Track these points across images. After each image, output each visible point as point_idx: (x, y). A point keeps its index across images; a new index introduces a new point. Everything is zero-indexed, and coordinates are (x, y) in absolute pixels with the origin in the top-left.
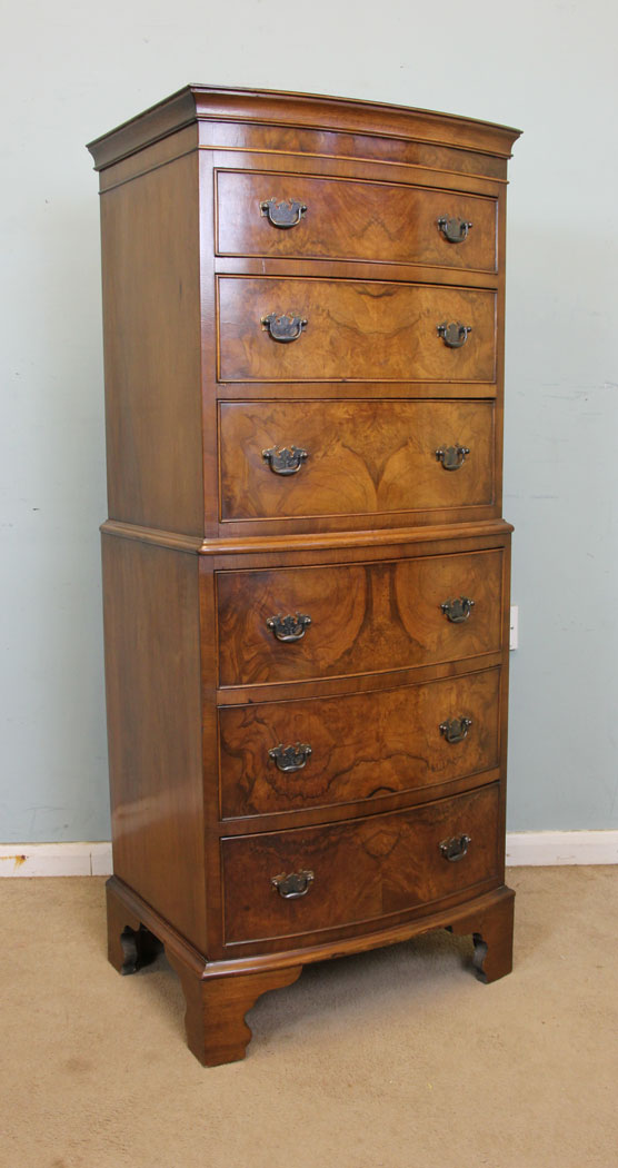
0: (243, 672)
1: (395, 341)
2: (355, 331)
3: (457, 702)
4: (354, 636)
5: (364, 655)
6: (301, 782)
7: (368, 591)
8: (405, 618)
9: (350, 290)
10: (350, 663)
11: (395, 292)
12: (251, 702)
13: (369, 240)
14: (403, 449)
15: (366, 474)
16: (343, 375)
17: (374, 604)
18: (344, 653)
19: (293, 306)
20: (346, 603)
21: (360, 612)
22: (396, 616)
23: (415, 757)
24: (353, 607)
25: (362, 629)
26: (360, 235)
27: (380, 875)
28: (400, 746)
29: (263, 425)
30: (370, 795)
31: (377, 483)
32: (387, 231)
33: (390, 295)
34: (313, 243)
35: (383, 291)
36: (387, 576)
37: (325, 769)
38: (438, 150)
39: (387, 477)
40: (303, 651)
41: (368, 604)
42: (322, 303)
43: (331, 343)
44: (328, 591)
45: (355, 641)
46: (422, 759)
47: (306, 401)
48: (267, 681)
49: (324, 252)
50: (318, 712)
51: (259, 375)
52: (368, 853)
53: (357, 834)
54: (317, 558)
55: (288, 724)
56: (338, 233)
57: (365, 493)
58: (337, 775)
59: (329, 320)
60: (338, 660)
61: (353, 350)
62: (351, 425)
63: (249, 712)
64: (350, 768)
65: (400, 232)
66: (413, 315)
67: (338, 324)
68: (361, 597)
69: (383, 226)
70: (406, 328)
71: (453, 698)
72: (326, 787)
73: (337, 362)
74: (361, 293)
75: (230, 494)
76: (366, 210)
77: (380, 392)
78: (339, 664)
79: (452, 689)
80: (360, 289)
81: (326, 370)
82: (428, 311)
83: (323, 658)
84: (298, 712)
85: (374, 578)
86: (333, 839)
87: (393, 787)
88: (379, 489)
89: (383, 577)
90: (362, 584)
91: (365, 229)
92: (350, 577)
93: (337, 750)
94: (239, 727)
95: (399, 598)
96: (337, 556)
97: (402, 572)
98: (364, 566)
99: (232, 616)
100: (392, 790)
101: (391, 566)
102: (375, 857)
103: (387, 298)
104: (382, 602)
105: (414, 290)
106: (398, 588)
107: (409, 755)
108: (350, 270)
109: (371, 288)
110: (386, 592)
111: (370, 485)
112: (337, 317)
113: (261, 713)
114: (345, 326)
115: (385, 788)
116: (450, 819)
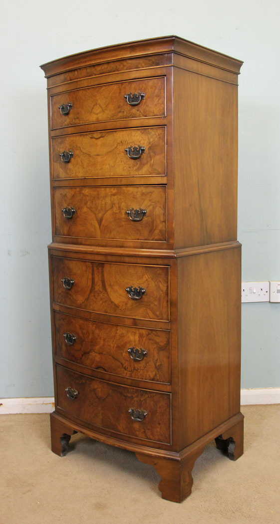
0: (59, 298)
1: (106, 158)
2: (90, 156)
3: (139, 340)
4: (88, 293)
5: (92, 303)
6: (73, 351)
7: (93, 274)
8: (109, 290)
9: (88, 137)
10: (87, 305)
11: (105, 135)
12: (60, 311)
13: (94, 113)
14: (111, 210)
15: (95, 220)
16: (85, 175)
17: (96, 281)
18: (85, 300)
19: (69, 147)
20: (85, 278)
21: (90, 283)
22: (104, 288)
23: (116, 360)
24: (88, 280)
25: (91, 291)
26: (91, 112)
27: (101, 408)
28: (109, 351)
29: (63, 198)
30: (97, 369)
31: (100, 224)
32: (101, 107)
33: (103, 137)
34: (74, 119)
35: (99, 136)
36: (100, 268)
37: (81, 349)
38: (123, 62)
39: (103, 222)
40: (72, 294)
41: (93, 280)
42: (78, 145)
43: (81, 161)
44: (79, 271)
45: (89, 296)
46: (119, 362)
47: (75, 187)
48: (63, 304)
49: (79, 122)
50: (78, 323)
51: (61, 177)
52: (96, 394)
53: (91, 384)
54: (75, 255)
55: (70, 324)
56: (83, 112)
57: (95, 229)
58: (85, 354)
59: (80, 152)
60: (84, 302)
61: (88, 164)
62: (89, 198)
63: (60, 315)
64: (88, 353)
65: (107, 106)
66: (114, 145)
67: (83, 153)
68: (90, 277)
69: (100, 105)
70: (110, 152)
71: (137, 337)
72: (81, 357)
73: (83, 170)
74: (91, 138)
75: (57, 225)
76: (93, 100)
77: (99, 183)
78: (83, 304)
79: (135, 334)
80: (90, 136)
81: (80, 173)
82: (122, 142)
83: (79, 300)
84: (72, 321)
85: (95, 269)
86: (84, 381)
87: (106, 369)
88: (101, 227)
89: (98, 269)
90: (91, 271)
91: (93, 108)
92: (86, 266)
93: (84, 343)
94: (58, 320)
95: (105, 280)
96: (81, 256)
97: (107, 267)
98: (92, 262)
99: (55, 274)
100: (106, 371)
101: (101, 264)
102: (97, 397)
103: (102, 139)
104: (98, 279)
105: (114, 133)
106: (105, 275)
107: (113, 357)
108: (86, 128)
109: (96, 135)
110: (100, 276)
111: (97, 226)
112: (82, 150)
113: (63, 317)
114: (86, 154)
115: (102, 368)
116: (135, 399)
